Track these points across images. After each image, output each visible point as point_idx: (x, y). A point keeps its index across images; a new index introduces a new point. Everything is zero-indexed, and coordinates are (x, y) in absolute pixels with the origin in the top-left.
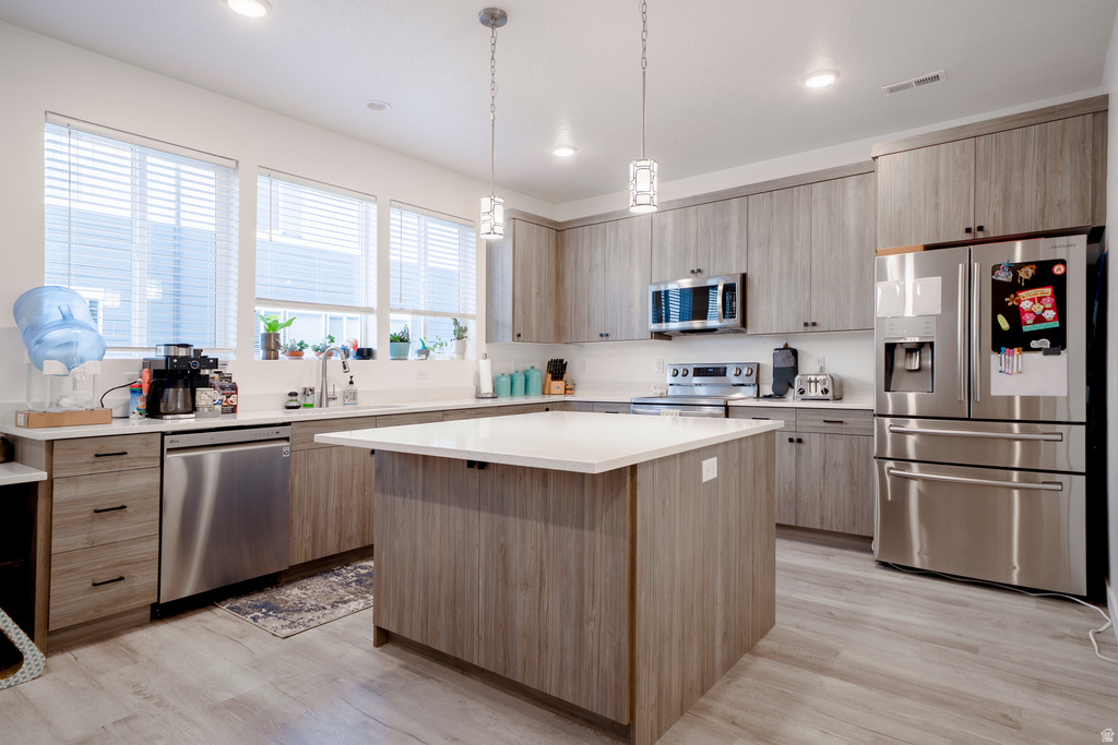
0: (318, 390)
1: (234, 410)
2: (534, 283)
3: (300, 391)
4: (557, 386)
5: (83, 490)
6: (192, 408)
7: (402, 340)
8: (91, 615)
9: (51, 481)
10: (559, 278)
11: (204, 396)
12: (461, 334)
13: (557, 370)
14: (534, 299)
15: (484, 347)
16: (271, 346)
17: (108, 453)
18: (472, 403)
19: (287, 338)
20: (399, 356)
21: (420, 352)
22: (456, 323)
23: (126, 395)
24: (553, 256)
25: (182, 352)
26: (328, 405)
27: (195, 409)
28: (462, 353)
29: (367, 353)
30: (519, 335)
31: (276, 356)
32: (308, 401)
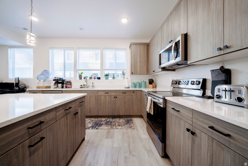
26: (87, 88)
27: (58, 87)
28: (124, 78)
29: (99, 78)
30: (132, 73)
31: (81, 79)
32: (84, 87)
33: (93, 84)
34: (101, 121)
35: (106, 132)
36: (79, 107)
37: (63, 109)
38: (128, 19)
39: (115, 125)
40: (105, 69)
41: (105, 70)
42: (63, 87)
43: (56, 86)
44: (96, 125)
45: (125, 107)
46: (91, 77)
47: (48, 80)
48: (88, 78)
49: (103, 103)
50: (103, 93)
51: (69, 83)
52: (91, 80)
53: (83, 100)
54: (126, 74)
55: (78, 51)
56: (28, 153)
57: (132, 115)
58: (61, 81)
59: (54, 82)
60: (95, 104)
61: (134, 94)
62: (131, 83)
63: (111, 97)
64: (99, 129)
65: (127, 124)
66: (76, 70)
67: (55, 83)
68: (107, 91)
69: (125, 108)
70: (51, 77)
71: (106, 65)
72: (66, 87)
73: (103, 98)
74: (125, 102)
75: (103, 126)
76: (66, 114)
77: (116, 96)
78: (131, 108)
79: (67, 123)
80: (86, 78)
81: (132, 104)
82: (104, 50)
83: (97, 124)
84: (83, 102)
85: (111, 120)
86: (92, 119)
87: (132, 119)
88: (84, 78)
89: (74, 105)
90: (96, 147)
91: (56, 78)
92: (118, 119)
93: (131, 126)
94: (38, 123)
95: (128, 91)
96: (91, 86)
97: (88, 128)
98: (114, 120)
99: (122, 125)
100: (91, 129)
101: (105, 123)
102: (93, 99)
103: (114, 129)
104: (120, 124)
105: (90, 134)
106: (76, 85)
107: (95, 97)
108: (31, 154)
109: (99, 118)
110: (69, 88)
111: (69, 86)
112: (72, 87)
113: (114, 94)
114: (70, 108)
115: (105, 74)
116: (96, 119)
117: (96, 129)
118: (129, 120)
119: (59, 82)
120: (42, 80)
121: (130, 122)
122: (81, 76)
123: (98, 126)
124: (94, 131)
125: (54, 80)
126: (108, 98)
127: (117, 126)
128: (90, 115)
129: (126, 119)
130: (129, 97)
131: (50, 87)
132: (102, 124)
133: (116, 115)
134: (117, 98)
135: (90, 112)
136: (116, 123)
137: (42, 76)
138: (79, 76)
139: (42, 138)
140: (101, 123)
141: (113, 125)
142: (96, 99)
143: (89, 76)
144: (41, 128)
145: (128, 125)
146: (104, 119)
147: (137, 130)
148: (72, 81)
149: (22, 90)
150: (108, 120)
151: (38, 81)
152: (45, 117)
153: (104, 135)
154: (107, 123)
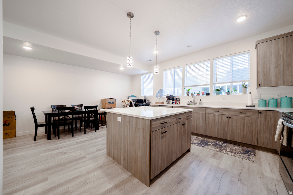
16: (188, 94)
20: (218, 94)
21: (227, 93)
26: (195, 104)
27: (169, 103)
28: (245, 93)
29: (208, 94)
30: (260, 85)
31: (189, 96)
32: (191, 103)
33: (201, 100)
34: (209, 142)
35: (213, 153)
36: (186, 120)
37: (176, 118)
38: (247, 16)
39: (226, 150)
40: (216, 82)
41: (215, 84)
42: (173, 103)
43: (168, 102)
44: (202, 144)
45: (244, 131)
46: (198, 93)
47: (162, 97)
48: (196, 95)
49: (211, 123)
50: (212, 111)
51: (177, 100)
52: (198, 96)
53: (190, 115)
54: (249, 86)
55: (185, 68)
56: (160, 136)
57: (256, 145)
58: (172, 98)
59: (167, 98)
60: (202, 121)
61: (261, 116)
62: (258, 99)
63: (222, 117)
64: (205, 148)
65: (244, 153)
66: (184, 87)
67: (167, 100)
68: (217, 109)
69: (244, 134)
70: (164, 94)
71: (217, 78)
72: (175, 104)
73: (211, 116)
74: (244, 125)
75: (209, 146)
76: (177, 122)
77: (230, 116)
78: (255, 136)
79: (178, 129)
80: (193, 95)
81: (256, 130)
82: (214, 61)
83: (204, 143)
84: (189, 116)
85: (221, 143)
86: (198, 137)
87: (255, 151)
88: (192, 95)
89: (183, 117)
90: (200, 161)
91: (168, 96)
92: (233, 145)
93: (250, 157)
94: (164, 122)
95: (250, 111)
96: (199, 103)
97: (194, 144)
98: (225, 145)
99: (236, 153)
100: (196, 145)
101: (213, 144)
102: (200, 116)
103: (223, 153)
104: (233, 151)
105: (195, 148)
106: (184, 102)
107: (203, 115)
108: (162, 137)
109: (206, 138)
110: (178, 104)
111: (177, 102)
112: (180, 103)
113: (227, 113)
114: (180, 118)
115: (216, 88)
116: (203, 139)
117: (201, 146)
118: (249, 151)
119: (170, 98)
120: (159, 98)
121: (250, 154)
122: (188, 92)
123: (204, 145)
124: (200, 148)
125: (166, 97)
126: (218, 118)
127: (229, 152)
128: (197, 133)
129: (244, 148)
130: (251, 119)
131: (163, 103)
132: (209, 145)
133: (229, 139)
134: (230, 119)
135: (196, 130)
136: (228, 148)
137: (159, 94)
138: (187, 92)
139: (166, 132)
140: (209, 143)
141: (223, 150)
142: (203, 117)
143: (197, 92)
144: (165, 126)
145: (246, 155)
146: (212, 141)
147: (260, 165)
148: (180, 98)
149: (147, 105)
150: (217, 143)
151: (157, 98)
152: (167, 120)
153: (210, 155)
154: (215, 145)
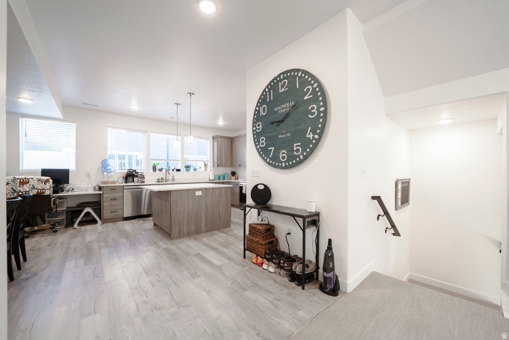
0: (164, 178)
1: (144, 182)
2: (224, 153)
3: (160, 178)
4: (233, 178)
5: (109, 195)
6: (133, 181)
7: (188, 167)
8: (111, 217)
9: (103, 193)
10: (232, 151)
11: (136, 179)
12: (206, 165)
13: (233, 174)
14: (223, 157)
15: (212, 168)
16: (154, 169)
17: (113, 189)
18: (208, 181)
19: (158, 167)
20: (188, 171)
21: (194, 170)
22: (204, 163)
23: (122, 179)
24: (230, 146)
25: (131, 171)
